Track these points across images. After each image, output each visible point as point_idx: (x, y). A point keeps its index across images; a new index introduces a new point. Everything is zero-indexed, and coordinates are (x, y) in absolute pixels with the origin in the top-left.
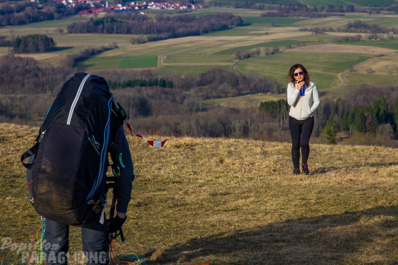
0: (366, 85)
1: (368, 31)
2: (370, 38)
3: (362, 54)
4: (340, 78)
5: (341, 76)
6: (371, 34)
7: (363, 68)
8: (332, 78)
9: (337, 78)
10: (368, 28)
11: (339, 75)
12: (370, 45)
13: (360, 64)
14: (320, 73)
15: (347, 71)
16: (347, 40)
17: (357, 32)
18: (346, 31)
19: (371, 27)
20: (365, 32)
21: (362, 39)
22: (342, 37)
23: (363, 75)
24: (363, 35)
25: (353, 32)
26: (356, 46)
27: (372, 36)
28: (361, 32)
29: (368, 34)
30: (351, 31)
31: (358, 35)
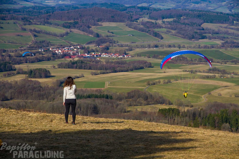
0: (217, 102)
1: (220, 73)
2: (221, 77)
3: (215, 85)
4: (203, 98)
5: (204, 97)
6: (221, 75)
7: (216, 92)
8: (199, 97)
9: (201, 98)
10: (220, 72)
11: (203, 96)
12: (220, 80)
13: (214, 90)
14: (192, 95)
15: (207, 94)
16: (208, 77)
17: (213, 73)
18: (208, 72)
19: (222, 71)
20: (218, 73)
21: (216, 77)
22: (205, 75)
23: (216, 97)
24: (217, 75)
25: (212, 73)
26: (213, 81)
27: (221, 76)
28: (216, 73)
29: (220, 75)
30: (210, 73)
31: (214, 75)
